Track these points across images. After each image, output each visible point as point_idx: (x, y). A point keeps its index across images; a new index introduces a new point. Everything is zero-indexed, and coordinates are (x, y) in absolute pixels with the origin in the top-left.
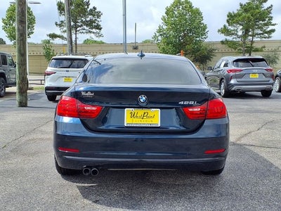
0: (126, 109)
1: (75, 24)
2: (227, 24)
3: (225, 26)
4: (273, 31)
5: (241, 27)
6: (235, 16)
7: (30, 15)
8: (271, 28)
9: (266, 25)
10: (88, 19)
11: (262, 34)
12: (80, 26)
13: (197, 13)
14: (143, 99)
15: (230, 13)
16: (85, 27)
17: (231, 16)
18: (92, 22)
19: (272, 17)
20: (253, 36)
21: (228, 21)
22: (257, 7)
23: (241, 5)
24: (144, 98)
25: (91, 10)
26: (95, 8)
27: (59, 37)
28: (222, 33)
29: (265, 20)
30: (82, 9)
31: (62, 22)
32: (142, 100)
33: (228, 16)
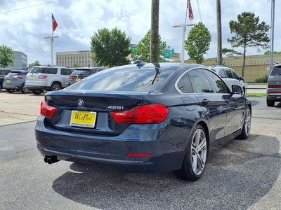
0: (72, 111)
1: (245, 39)
7: (207, 35)
10: (257, 33)
12: (249, 40)
14: (81, 102)
16: (254, 41)
18: (260, 35)
25: (260, 25)
26: (263, 23)
27: (229, 51)
30: (250, 25)
31: (233, 38)
32: (80, 104)
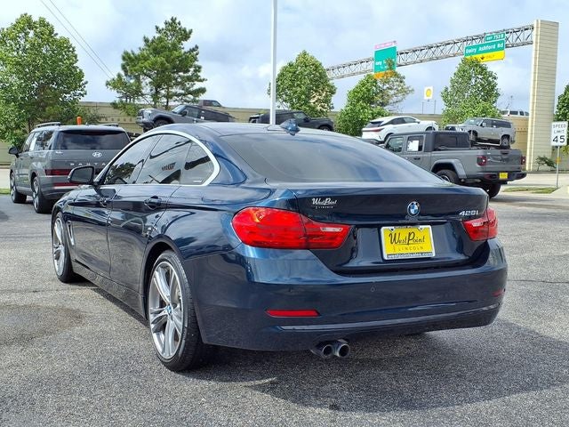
0: (383, 228)
2: (123, 73)
3: (119, 75)
4: (203, 91)
5: (149, 80)
6: (137, 58)
8: (198, 85)
9: (190, 79)
11: (184, 95)
13: (64, 47)
14: (414, 208)
15: (126, 53)
17: (130, 58)
19: (200, 68)
20: (169, 97)
21: (124, 68)
22: (175, 47)
23: (146, 40)
24: (416, 208)
28: (114, 87)
29: (188, 71)
32: (412, 211)
33: (124, 58)
